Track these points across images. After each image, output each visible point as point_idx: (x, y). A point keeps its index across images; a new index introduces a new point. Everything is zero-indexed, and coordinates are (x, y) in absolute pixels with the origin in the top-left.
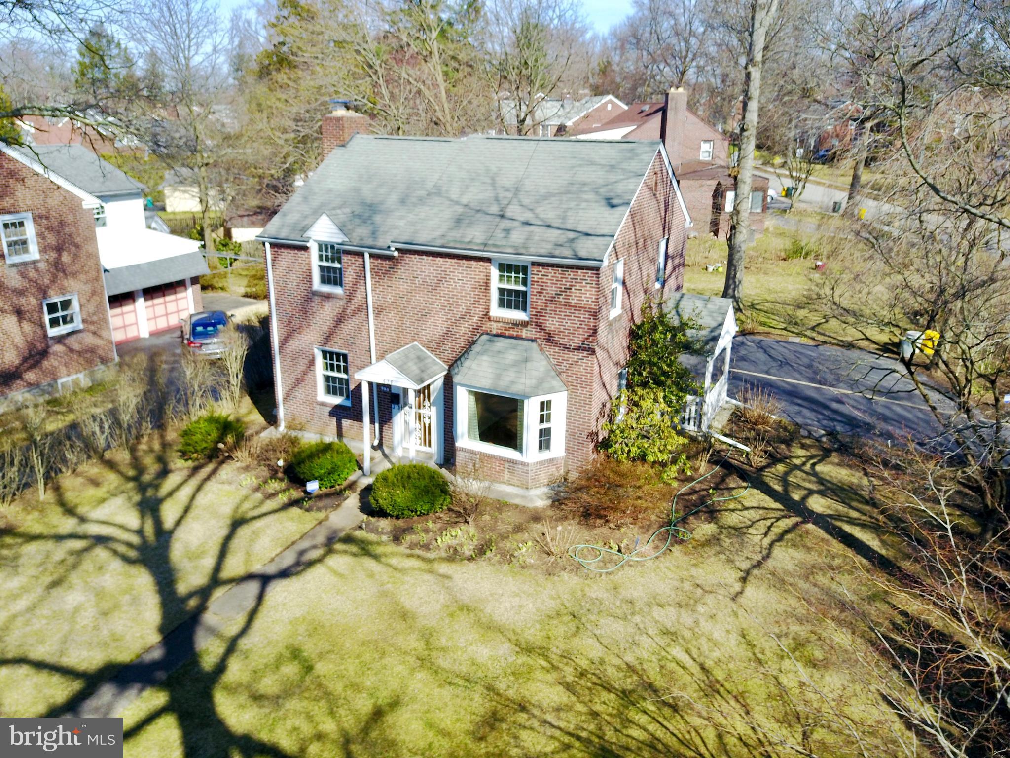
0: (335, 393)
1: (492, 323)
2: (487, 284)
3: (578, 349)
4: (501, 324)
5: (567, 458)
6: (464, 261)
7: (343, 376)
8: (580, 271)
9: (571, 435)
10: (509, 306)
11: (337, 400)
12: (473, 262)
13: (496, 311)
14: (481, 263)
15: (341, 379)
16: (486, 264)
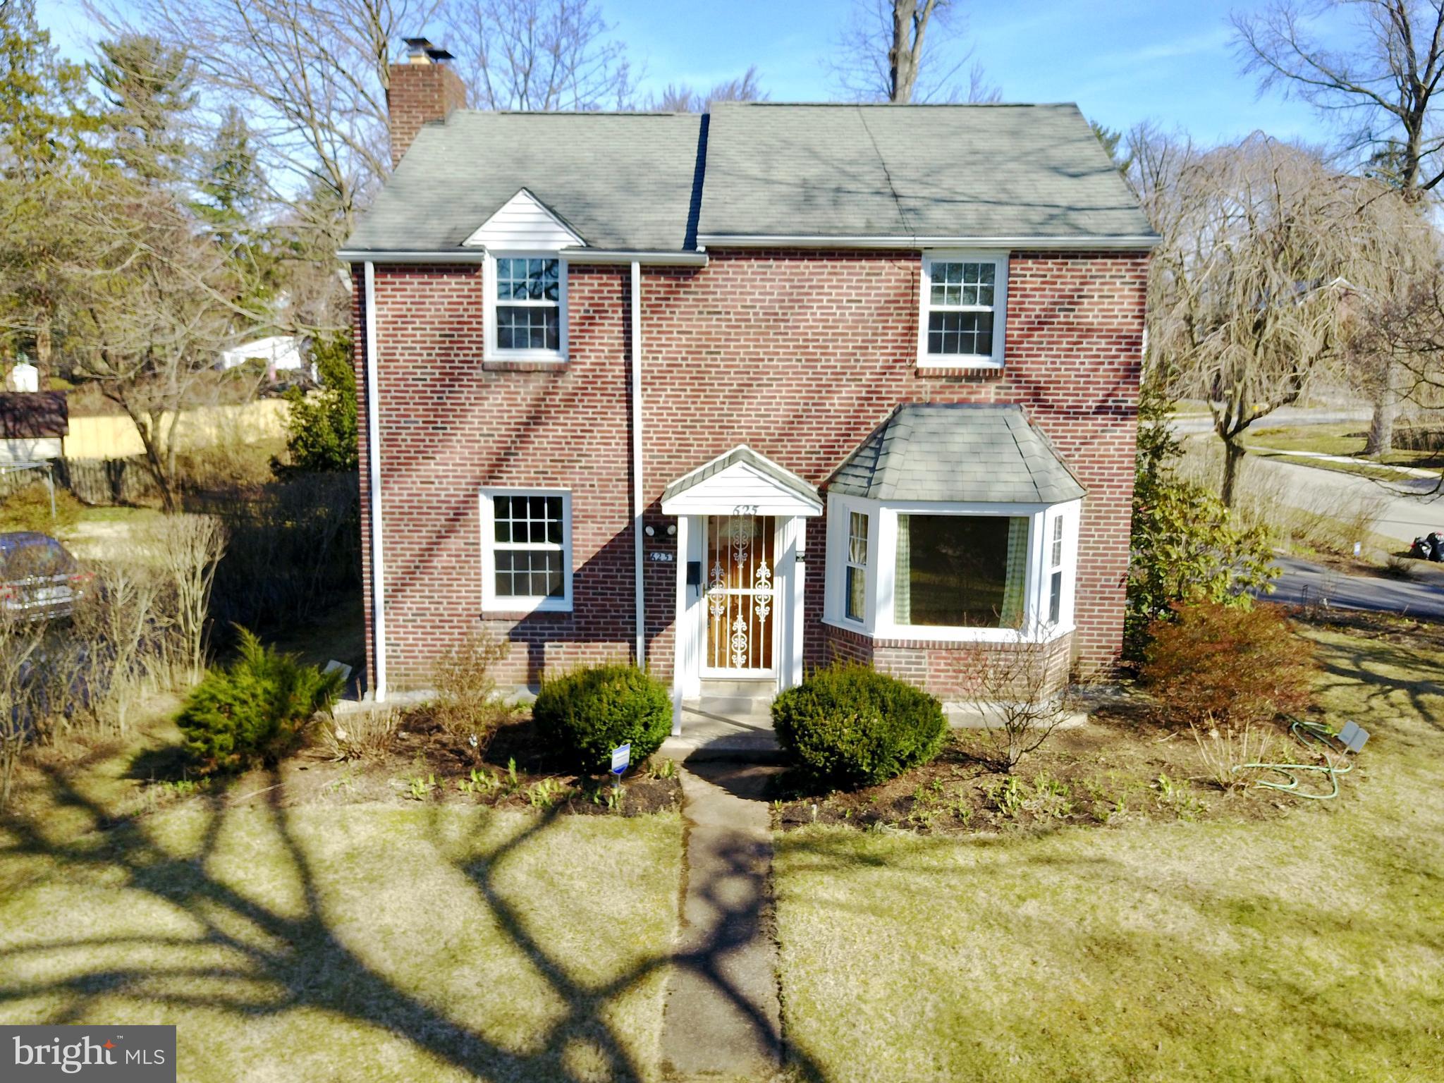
0: (521, 590)
1: (924, 382)
2: (914, 304)
3: (1101, 410)
4: (943, 382)
5: (1078, 632)
6: (864, 263)
7: (548, 546)
8: (1109, 261)
9: (1085, 582)
10: (950, 349)
11: (529, 604)
12: (883, 263)
13: (926, 360)
14: (903, 263)
15: (538, 557)
16: (910, 264)
